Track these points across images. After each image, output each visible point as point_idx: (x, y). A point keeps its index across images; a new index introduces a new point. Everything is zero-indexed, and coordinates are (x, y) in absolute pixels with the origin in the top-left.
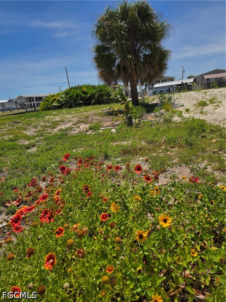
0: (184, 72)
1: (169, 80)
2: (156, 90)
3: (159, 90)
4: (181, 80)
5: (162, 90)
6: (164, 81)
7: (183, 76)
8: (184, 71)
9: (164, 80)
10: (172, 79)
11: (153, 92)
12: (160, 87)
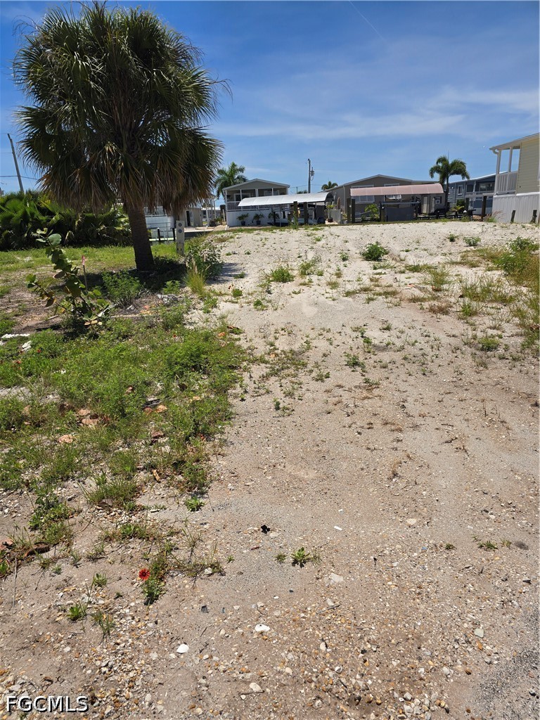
0: (312, 175)
1: (275, 190)
2: (245, 213)
3: (252, 214)
4: (305, 193)
5: (259, 213)
6: (265, 192)
7: (309, 182)
8: (313, 172)
9: (266, 190)
10: (282, 190)
11: (240, 215)
12: (255, 206)
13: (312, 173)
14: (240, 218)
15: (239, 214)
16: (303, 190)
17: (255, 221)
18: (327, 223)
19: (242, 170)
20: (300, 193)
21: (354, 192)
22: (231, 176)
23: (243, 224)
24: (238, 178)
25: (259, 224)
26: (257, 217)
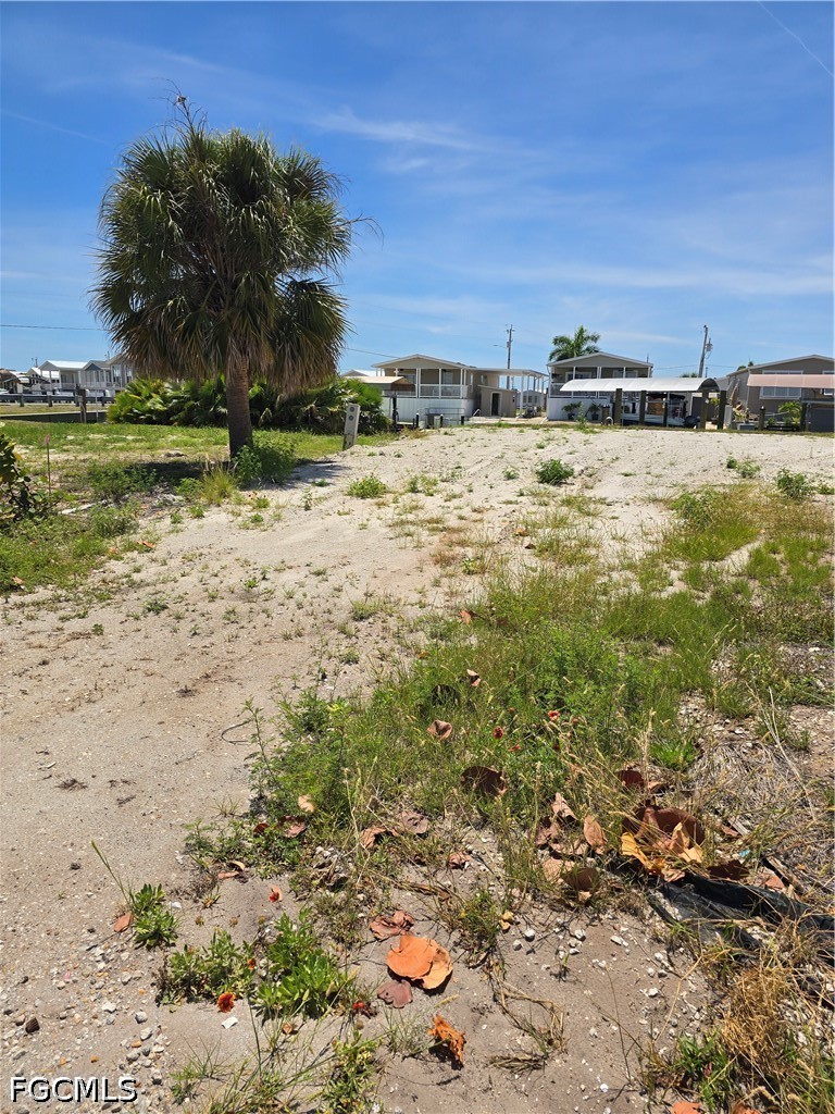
0: (709, 350)
1: (629, 370)
3: (586, 403)
4: (694, 376)
5: (597, 402)
6: (615, 372)
7: (702, 361)
8: (709, 345)
9: (616, 369)
10: (642, 371)
11: (566, 405)
12: (593, 393)
13: (708, 347)
14: (567, 408)
15: (567, 402)
16: (690, 373)
17: (590, 414)
18: (709, 425)
19: (595, 339)
20: (685, 376)
21: (753, 380)
22: (578, 346)
23: (570, 418)
24: (588, 349)
25: (595, 419)
26: (594, 408)
